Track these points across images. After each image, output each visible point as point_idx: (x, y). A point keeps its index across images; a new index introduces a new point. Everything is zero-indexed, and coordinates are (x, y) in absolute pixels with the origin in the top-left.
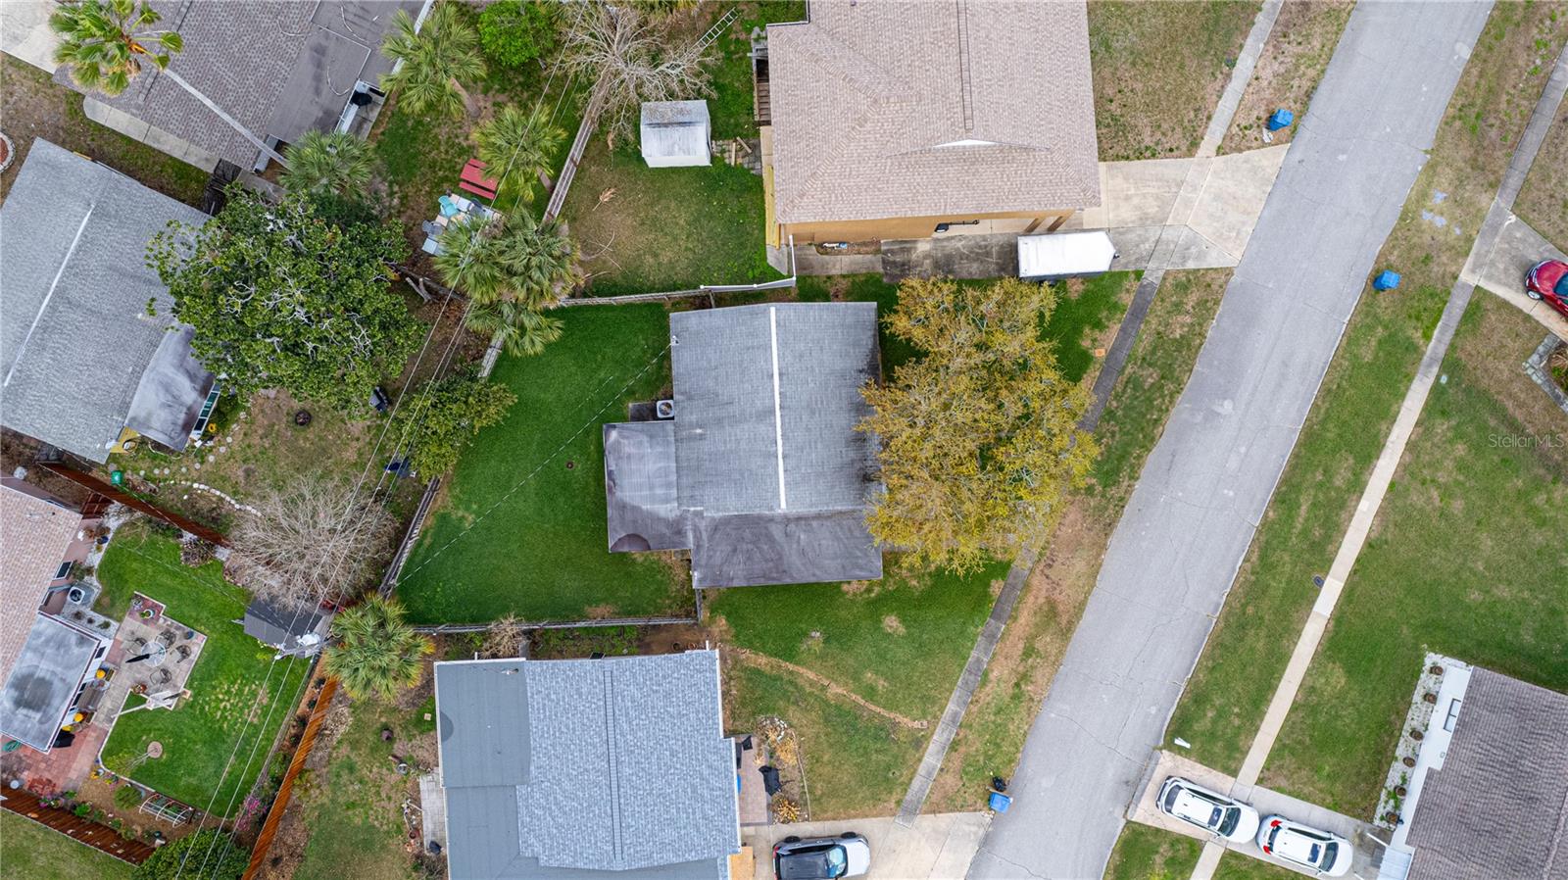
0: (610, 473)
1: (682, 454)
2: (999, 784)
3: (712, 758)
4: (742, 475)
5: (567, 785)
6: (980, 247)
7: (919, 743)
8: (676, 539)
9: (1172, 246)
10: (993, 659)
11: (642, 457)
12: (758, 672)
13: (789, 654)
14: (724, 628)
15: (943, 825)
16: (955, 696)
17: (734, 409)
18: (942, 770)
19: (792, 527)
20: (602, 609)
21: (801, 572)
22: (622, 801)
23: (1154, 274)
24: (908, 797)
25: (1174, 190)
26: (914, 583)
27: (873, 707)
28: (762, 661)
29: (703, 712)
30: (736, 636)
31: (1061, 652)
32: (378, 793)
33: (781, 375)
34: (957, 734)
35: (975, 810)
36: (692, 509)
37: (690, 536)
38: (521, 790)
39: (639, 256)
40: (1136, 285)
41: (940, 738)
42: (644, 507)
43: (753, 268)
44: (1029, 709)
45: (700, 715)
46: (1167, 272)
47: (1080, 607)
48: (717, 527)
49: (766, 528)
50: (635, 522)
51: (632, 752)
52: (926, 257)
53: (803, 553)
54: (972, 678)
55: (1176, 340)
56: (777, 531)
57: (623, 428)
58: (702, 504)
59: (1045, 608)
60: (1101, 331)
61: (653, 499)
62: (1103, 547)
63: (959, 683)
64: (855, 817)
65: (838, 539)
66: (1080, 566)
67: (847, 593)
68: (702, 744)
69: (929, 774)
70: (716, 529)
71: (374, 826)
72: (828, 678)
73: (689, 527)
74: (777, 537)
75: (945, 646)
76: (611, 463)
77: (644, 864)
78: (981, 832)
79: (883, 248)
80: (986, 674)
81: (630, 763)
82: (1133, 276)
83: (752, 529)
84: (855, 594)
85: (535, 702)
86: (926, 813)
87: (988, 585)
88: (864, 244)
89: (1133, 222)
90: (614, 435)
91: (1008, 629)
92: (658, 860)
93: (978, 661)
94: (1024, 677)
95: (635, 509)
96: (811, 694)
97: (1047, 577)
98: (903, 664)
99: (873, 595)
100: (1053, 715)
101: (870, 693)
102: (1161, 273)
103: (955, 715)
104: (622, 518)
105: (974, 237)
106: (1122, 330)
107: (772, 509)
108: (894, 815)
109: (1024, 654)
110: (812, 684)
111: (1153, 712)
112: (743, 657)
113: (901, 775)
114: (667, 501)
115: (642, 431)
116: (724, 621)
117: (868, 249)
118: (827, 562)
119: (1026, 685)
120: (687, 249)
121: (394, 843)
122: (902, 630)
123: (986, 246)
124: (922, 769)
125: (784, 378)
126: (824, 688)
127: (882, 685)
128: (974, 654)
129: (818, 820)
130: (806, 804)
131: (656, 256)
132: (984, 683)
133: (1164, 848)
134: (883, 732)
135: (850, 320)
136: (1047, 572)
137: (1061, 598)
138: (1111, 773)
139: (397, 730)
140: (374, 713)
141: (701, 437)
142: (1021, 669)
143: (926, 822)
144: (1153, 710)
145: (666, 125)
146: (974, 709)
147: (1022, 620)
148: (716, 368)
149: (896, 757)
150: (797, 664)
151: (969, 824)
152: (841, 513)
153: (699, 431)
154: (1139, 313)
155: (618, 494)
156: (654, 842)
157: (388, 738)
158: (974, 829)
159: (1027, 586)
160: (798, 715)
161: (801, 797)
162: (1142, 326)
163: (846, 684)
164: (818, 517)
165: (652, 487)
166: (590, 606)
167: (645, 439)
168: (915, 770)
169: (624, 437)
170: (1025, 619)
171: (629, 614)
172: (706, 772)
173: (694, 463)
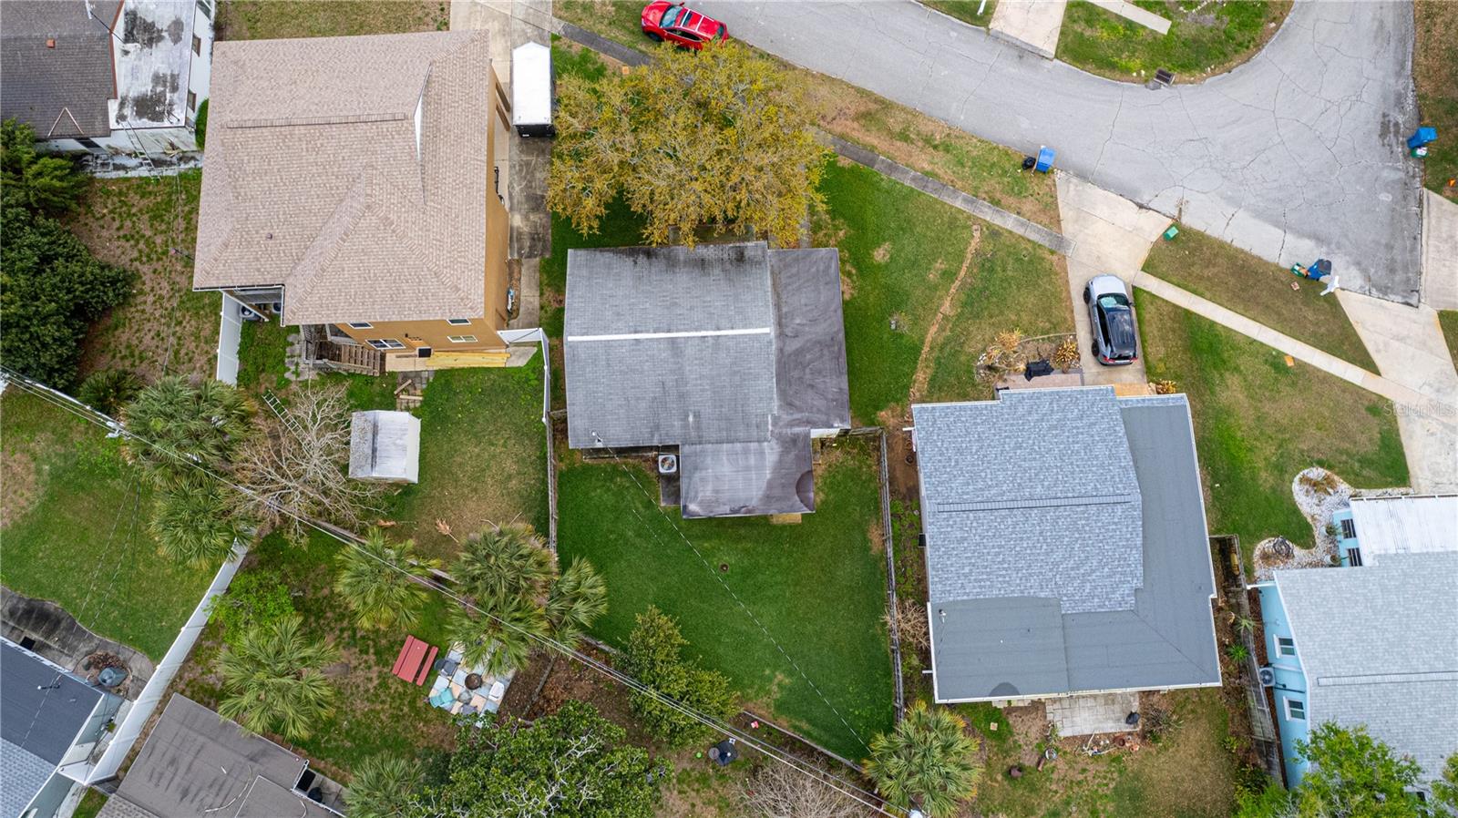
0: (733, 511)
1: (714, 436)
2: (1028, 164)
3: (1020, 411)
4: (735, 373)
5: (1057, 556)
6: (521, 170)
7: (994, 233)
8: (800, 444)
9: (531, 11)
10: (913, 168)
11: (717, 478)
12: (932, 381)
13: (915, 350)
14: (890, 413)
15: (1071, 213)
16: (948, 201)
17: (670, 380)
18: (1018, 213)
19: (788, 331)
20: (874, 536)
21: (834, 324)
22: (1070, 495)
23: (558, 27)
24: (1047, 244)
25: (479, 8)
26: (841, 233)
27: (962, 273)
28: (922, 376)
29: (975, 418)
30: (897, 401)
31: (903, 109)
32: (1079, 783)
33: (636, 332)
34: (984, 199)
35: (1055, 185)
36: (770, 427)
37: (797, 430)
38: (1067, 608)
39: (509, 494)
40: (565, 40)
41: (989, 215)
42: (768, 476)
43: (528, 380)
44: (957, 137)
45: (979, 421)
46: (555, 15)
47: (861, 92)
48: (788, 404)
49: (790, 355)
50: (783, 486)
51: (1019, 485)
52: (526, 218)
53: (814, 321)
54: (930, 185)
55: (616, 11)
56: (793, 346)
57: (686, 498)
58: (764, 415)
59: (863, 122)
60: (606, 69)
61: (759, 468)
62: (807, 73)
63: (936, 196)
64: (1069, 292)
65: (799, 289)
66: (823, 91)
67: (852, 294)
68: (1007, 419)
69: (1022, 224)
70: (791, 405)
71: (1115, 788)
72: (935, 315)
73: (789, 431)
74: (799, 345)
75: (902, 207)
76: (723, 510)
77: (1132, 475)
78: (1075, 180)
79: (516, 257)
80: (926, 174)
81: (1032, 487)
82: (556, 43)
83: (790, 369)
84: (853, 288)
85: (973, 591)
86: (1060, 228)
87: (842, 169)
88: (511, 275)
89: (506, 42)
90: (693, 507)
91: (883, 154)
92: (1127, 461)
93: (914, 179)
94: (928, 141)
95: (770, 485)
96: (952, 330)
97: (834, 119)
98: (919, 245)
99: (854, 272)
100: (962, 117)
101: (949, 276)
102: (555, 20)
103: (965, 200)
104: (779, 499)
105: (511, 175)
106: (605, 52)
107: (770, 342)
108: (1064, 257)
109: (906, 141)
110: (942, 329)
111: (955, 34)
112: (917, 394)
113: (1026, 249)
114: (762, 453)
115: (690, 478)
116: (883, 413)
117: (516, 270)
118: (822, 299)
119: (935, 139)
120: (504, 446)
121: (1132, 767)
122: (887, 245)
123: (521, 165)
124: (1019, 231)
125: (639, 329)
126: (946, 318)
127: (939, 265)
128: (908, 183)
129: (1074, 327)
130: (1060, 337)
131: (510, 477)
132: (935, 175)
133: (1078, 28)
134: (986, 265)
135: (584, 272)
136: (829, 119)
137: (853, 108)
138: (1013, 69)
139: (1010, 762)
140: (993, 788)
141: (697, 415)
142: (920, 144)
143: (1068, 228)
144: (954, 34)
145: (374, 450)
146: (959, 184)
147: (875, 142)
148: (626, 399)
149: (1009, 254)
150: (923, 343)
151: (1068, 192)
152: (774, 285)
153: (691, 419)
154: (590, 38)
155: (754, 503)
156: (1110, 465)
157: (1020, 770)
158: (1072, 187)
159: (842, 137)
160: (973, 343)
161: (1053, 342)
162: (603, 36)
163: (941, 298)
164: (778, 306)
165: (747, 469)
166: (870, 549)
167: (697, 475)
168: (1020, 236)
169: (696, 497)
170: (872, 139)
171: (878, 509)
172: (1036, 417)
173: (723, 424)
